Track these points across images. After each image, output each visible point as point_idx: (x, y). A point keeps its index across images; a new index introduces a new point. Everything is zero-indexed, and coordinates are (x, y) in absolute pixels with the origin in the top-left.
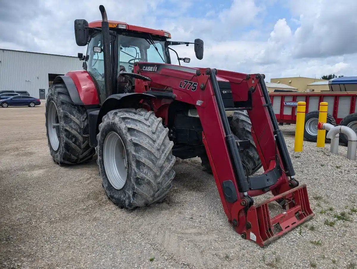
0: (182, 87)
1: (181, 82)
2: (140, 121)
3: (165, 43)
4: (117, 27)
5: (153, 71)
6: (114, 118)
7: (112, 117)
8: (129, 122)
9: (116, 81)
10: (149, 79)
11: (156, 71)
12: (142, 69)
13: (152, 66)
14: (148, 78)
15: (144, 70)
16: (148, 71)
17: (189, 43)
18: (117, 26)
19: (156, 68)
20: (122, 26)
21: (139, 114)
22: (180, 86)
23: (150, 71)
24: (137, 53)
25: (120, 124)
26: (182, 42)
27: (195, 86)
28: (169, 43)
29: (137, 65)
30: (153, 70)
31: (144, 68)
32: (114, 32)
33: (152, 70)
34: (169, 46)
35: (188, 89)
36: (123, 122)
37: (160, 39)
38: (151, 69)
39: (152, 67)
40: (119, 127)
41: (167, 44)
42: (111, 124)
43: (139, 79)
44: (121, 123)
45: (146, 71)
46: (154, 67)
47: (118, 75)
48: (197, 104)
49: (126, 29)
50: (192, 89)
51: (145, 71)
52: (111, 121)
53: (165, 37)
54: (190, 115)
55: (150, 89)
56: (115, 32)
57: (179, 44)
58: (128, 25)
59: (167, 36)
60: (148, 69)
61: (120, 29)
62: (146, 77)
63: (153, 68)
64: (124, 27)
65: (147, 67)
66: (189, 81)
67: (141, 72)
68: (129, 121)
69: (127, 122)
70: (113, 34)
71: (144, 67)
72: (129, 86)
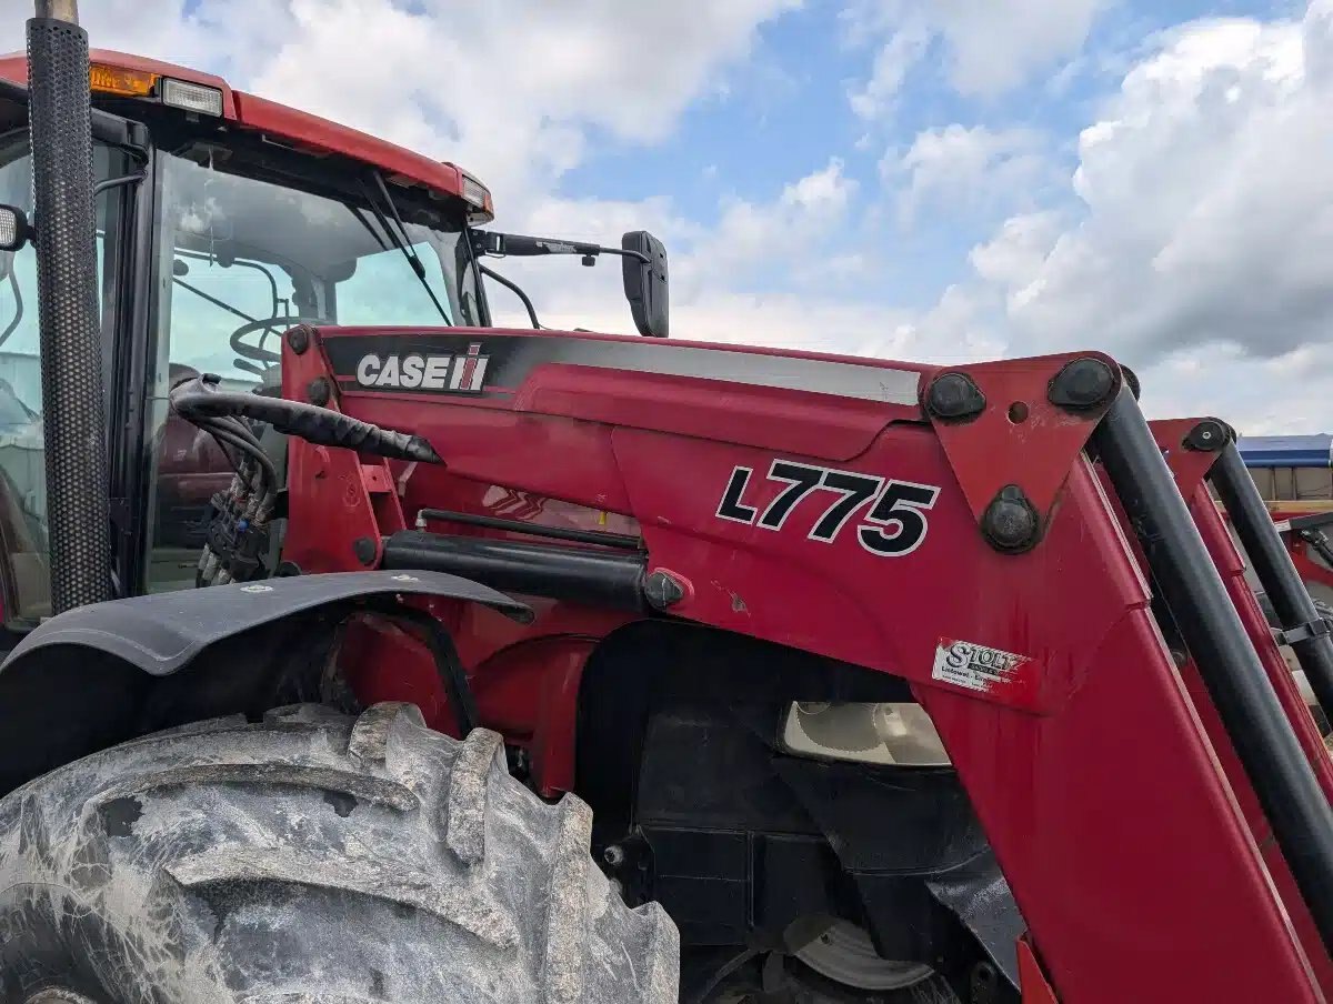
0: (747, 515)
1: (741, 476)
2: (405, 910)
3: (462, 239)
4: (152, 93)
5: (454, 385)
6: (92, 870)
7: (71, 848)
8: (282, 934)
9: (142, 460)
10: (413, 448)
11: (476, 386)
12: (351, 378)
13: (440, 353)
14: (404, 440)
15: (365, 380)
16: (401, 389)
17: (595, 250)
18: (152, 89)
19: (482, 363)
20: (194, 97)
21: (380, 805)
22: (729, 508)
23: (419, 390)
24: (276, 301)
25: (169, 964)
26: (558, 242)
27: (899, 514)
28: (482, 243)
29: (313, 345)
30: (448, 379)
31: (369, 371)
32: (130, 127)
33: (440, 384)
34: (484, 260)
35: (825, 530)
36: (204, 939)
37: (434, 217)
38: (430, 370)
39: (445, 361)
40: (155, 991)
41: (474, 246)
42: (59, 913)
43: (322, 449)
44: (179, 951)
45: (387, 388)
46: (460, 362)
47: (160, 414)
48: (937, 674)
49: (222, 120)
50: (872, 538)
51: (373, 388)
52: (60, 887)
53: (466, 203)
54: (797, 737)
55: (420, 522)
56: (141, 129)
57: (545, 251)
58: (236, 95)
59: (476, 200)
60: (402, 372)
61: (181, 112)
62: (390, 435)
63: (450, 370)
64: (206, 104)
65: (393, 361)
66: (826, 471)
67: (339, 396)
68: (279, 919)
69: (257, 938)
70: (125, 140)
71: (372, 360)
72: (245, 498)
